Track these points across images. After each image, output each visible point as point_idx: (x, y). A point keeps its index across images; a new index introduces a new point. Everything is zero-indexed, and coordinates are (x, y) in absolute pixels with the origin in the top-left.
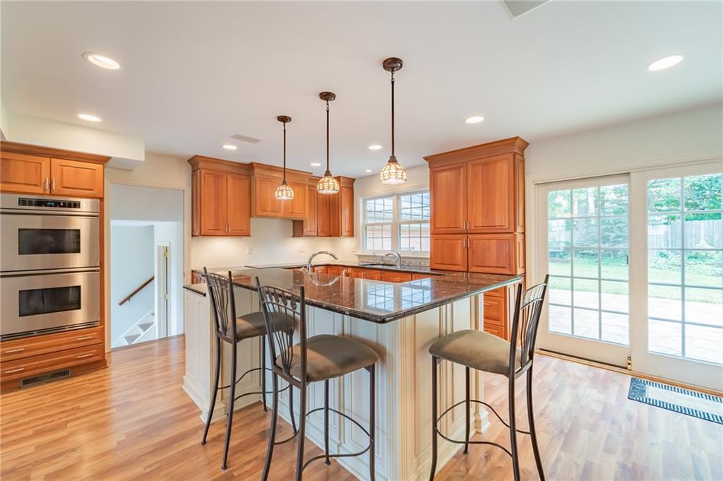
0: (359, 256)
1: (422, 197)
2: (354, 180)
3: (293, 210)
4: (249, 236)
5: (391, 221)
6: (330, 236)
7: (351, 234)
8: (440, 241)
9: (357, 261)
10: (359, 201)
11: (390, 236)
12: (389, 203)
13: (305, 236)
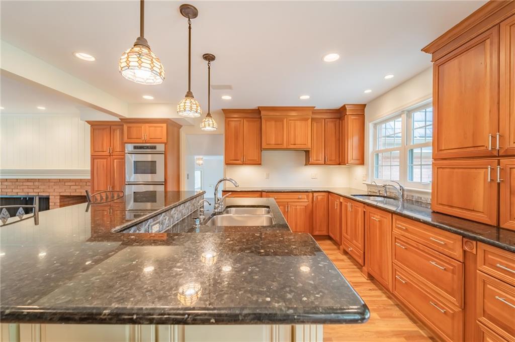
0: (367, 185)
1: (426, 112)
2: (365, 105)
3: (295, 141)
4: (260, 164)
5: (400, 146)
6: (339, 164)
7: (362, 161)
8: (448, 170)
9: (366, 190)
10: (370, 127)
11: (398, 164)
12: (398, 125)
13: (311, 164)
